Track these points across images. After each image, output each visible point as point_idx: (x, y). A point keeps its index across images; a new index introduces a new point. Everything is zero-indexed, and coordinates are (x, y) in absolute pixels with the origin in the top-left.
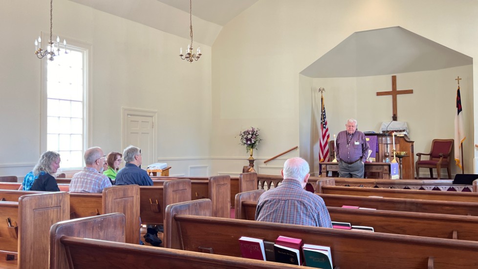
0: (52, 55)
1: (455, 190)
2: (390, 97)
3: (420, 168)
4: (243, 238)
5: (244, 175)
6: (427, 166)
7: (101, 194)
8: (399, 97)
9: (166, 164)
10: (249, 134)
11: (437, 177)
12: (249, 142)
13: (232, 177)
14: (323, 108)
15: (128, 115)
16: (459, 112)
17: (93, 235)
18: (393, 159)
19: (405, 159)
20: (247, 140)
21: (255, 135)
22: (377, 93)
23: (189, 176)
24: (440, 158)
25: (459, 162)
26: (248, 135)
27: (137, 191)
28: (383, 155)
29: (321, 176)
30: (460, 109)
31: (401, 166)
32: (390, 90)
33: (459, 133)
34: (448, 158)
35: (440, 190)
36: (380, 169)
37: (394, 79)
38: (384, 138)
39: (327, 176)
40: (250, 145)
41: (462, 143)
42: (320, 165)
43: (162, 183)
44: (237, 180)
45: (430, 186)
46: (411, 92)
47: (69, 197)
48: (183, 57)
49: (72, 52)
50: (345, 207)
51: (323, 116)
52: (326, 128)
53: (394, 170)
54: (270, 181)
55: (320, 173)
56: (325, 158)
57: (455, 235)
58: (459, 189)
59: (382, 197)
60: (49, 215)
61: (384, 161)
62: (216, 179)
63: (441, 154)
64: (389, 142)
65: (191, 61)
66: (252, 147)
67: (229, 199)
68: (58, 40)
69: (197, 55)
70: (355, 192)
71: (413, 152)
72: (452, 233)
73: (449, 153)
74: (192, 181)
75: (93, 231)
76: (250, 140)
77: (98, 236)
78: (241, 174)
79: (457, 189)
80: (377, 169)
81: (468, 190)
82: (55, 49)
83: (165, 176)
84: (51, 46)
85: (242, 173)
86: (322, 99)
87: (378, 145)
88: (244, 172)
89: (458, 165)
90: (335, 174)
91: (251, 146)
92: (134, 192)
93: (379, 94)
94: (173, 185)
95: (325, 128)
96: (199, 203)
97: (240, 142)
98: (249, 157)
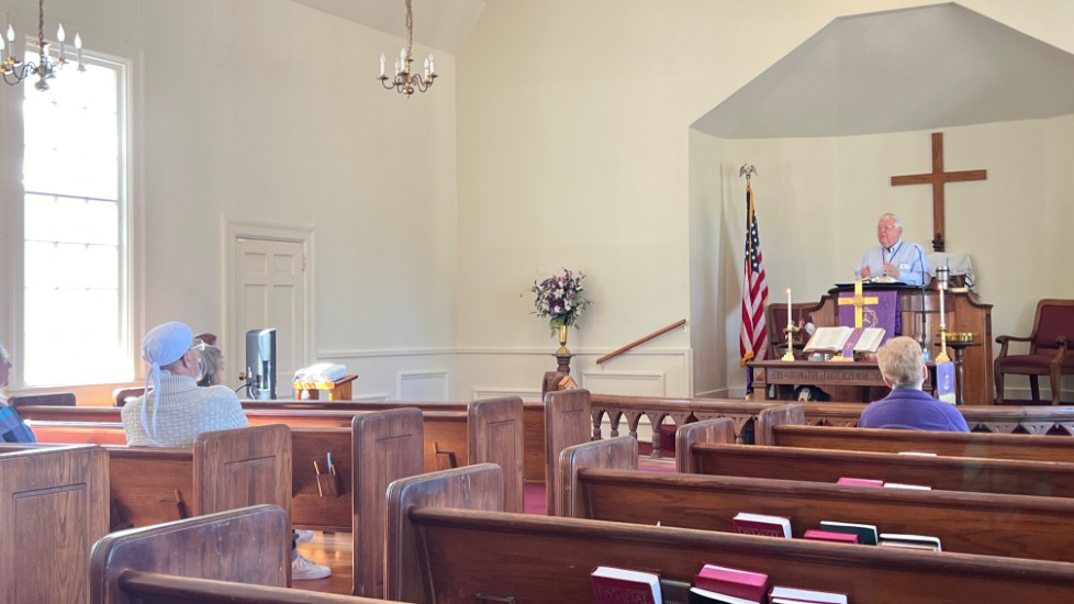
0: (42, 76)
2: (927, 190)
3: (1006, 375)
4: (603, 572)
5: (556, 396)
6: (1024, 369)
8: (950, 189)
10: (558, 287)
11: (1050, 398)
12: (557, 309)
14: (752, 220)
15: (238, 237)
17: (203, 565)
18: (940, 351)
19: (970, 351)
20: (553, 302)
21: (574, 289)
22: (893, 178)
23: (398, 398)
24: (1058, 348)
26: (554, 290)
27: (286, 442)
29: (752, 398)
31: (961, 370)
32: (928, 169)
35: (1067, 433)
37: (937, 141)
38: (913, 298)
39: (768, 398)
40: (559, 315)
42: (751, 369)
45: (1043, 424)
46: (980, 175)
47: (108, 457)
48: (388, 83)
50: (847, 483)
51: (752, 241)
52: (760, 271)
53: (944, 380)
54: (617, 412)
55: (750, 389)
56: (756, 349)
59: (934, 455)
60: (55, 508)
62: (487, 408)
63: (1061, 339)
64: (927, 308)
65: (410, 93)
66: (566, 322)
68: (61, 35)
69: (426, 78)
71: (989, 334)
74: (426, 413)
75: (203, 557)
76: (560, 303)
77: (215, 569)
82: (52, 61)
84: (42, 53)
85: (540, 390)
86: (748, 194)
87: (899, 316)
88: (545, 389)
90: (787, 392)
91: (563, 320)
92: (277, 443)
93: (896, 181)
94: (377, 423)
95: (756, 270)
97: (535, 309)
98: (556, 348)
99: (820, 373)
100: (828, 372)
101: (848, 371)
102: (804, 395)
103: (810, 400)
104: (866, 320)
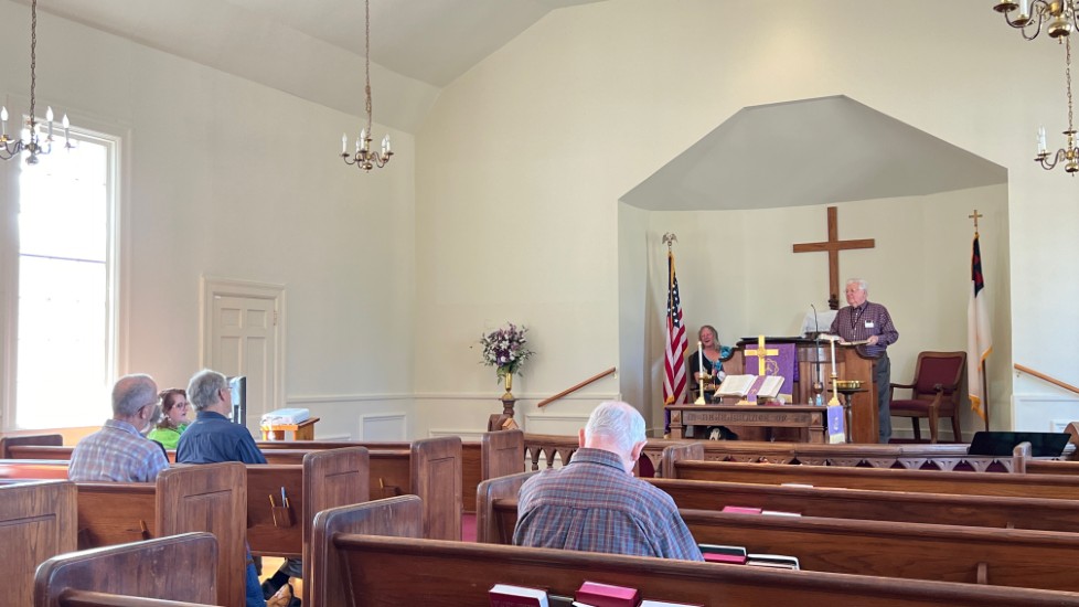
0: (33, 151)
1: (973, 469)
2: (824, 256)
4: (499, 589)
5: (493, 436)
6: (906, 412)
7: (155, 486)
8: (843, 255)
9: (306, 410)
10: (504, 339)
11: (929, 437)
12: (503, 359)
13: (466, 440)
14: (673, 281)
15: (215, 294)
16: (977, 291)
17: (138, 585)
18: (832, 396)
19: (858, 397)
21: (518, 341)
22: (795, 246)
23: (361, 440)
24: (935, 394)
25: (978, 403)
26: (500, 342)
27: (241, 478)
28: (809, 388)
29: (670, 437)
30: (979, 285)
31: (850, 413)
32: (824, 239)
33: (977, 338)
34: (955, 393)
35: (936, 467)
36: (804, 420)
37: (832, 213)
38: (810, 350)
39: (683, 437)
40: (505, 364)
41: (984, 362)
42: (668, 412)
43: (298, 458)
44: (477, 447)
45: (917, 460)
46: (869, 244)
47: (75, 492)
48: (349, 160)
49: (82, 142)
50: (729, 511)
51: (674, 300)
52: (681, 325)
53: (833, 422)
54: (552, 449)
55: (668, 430)
56: (677, 394)
57: (982, 573)
58: (980, 465)
59: (811, 487)
60: (27, 537)
61: (811, 402)
62: (429, 446)
63: (938, 386)
64: (821, 358)
65: (369, 168)
66: (510, 371)
67: (458, 494)
68: (50, 115)
69: (383, 155)
70: (751, 475)
72: (975, 570)
73: (956, 382)
74: (371, 451)
75: (138, 578)
76: (506, 353)
78: (486, 435)
79: (975, 465)
80: (796, 420)
81: (1000, 467)
82: (42, 138)
83: (305, 439)
84: (33, 132)
85: (486, 430)
86: (670, 259)
87: (797, 366)
88: (490, 428)
89: (976, 410)
90: (702, 432)
91: (508, 367)
92: (233, 478)
93: (798, 248)
94: (326, 461)
95: (677, 325)
96: (392, 506)
97: (483, 359)
98: (502, 393)
99: (728, 415)
100: (735, 414)
101: (752, 414)
102: (715, 434)
103: (720, 439)
104: (768, 368)
